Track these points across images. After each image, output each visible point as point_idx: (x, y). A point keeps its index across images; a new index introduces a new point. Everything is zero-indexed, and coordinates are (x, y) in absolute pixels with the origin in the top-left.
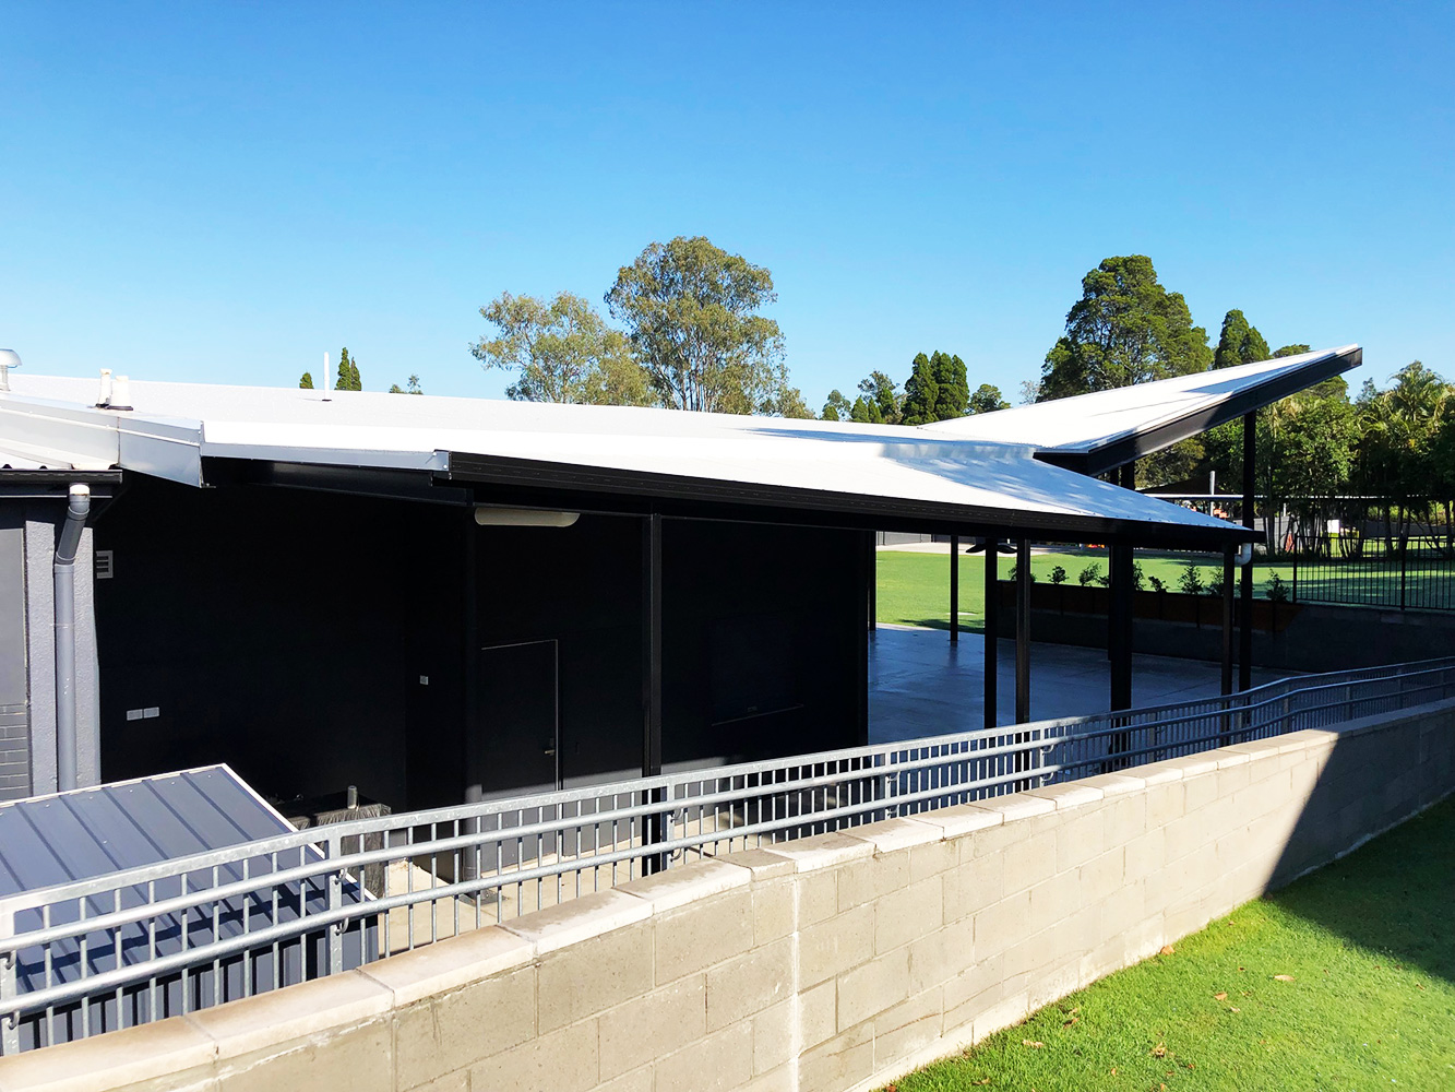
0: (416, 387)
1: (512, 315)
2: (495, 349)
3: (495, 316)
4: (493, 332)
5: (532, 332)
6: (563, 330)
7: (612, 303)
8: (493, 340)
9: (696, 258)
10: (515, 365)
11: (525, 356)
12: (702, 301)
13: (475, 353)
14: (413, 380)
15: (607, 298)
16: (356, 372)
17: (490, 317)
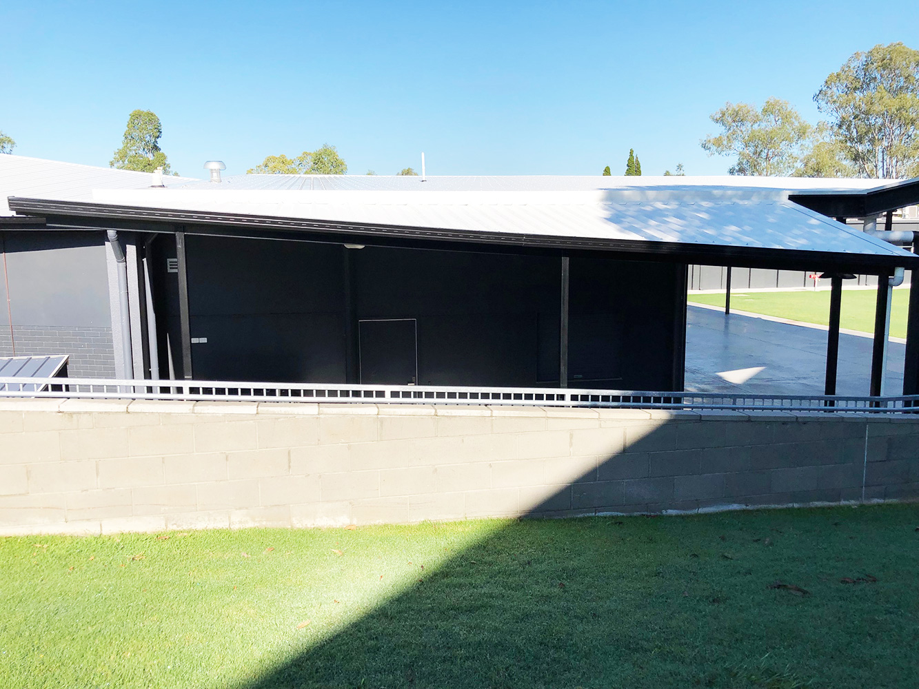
0: (682, 171)
1: (734, 118)
2: (718, 142)
3: (720, 120)
4: (718, 130)
5: (747, 128)
6: (769, 124)
7: (820, 101)
8: (718, 136)
9: (891, 59)
10: (731, 152)
11: (738, 145)
12: (896, 92)
13: (704, 146)
14: (680, 167)
15: (816, 98)
16: (638, 164)
17: (717, 121)
